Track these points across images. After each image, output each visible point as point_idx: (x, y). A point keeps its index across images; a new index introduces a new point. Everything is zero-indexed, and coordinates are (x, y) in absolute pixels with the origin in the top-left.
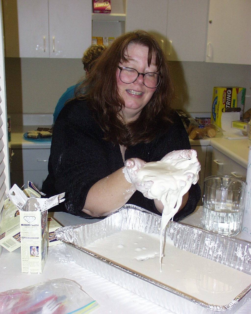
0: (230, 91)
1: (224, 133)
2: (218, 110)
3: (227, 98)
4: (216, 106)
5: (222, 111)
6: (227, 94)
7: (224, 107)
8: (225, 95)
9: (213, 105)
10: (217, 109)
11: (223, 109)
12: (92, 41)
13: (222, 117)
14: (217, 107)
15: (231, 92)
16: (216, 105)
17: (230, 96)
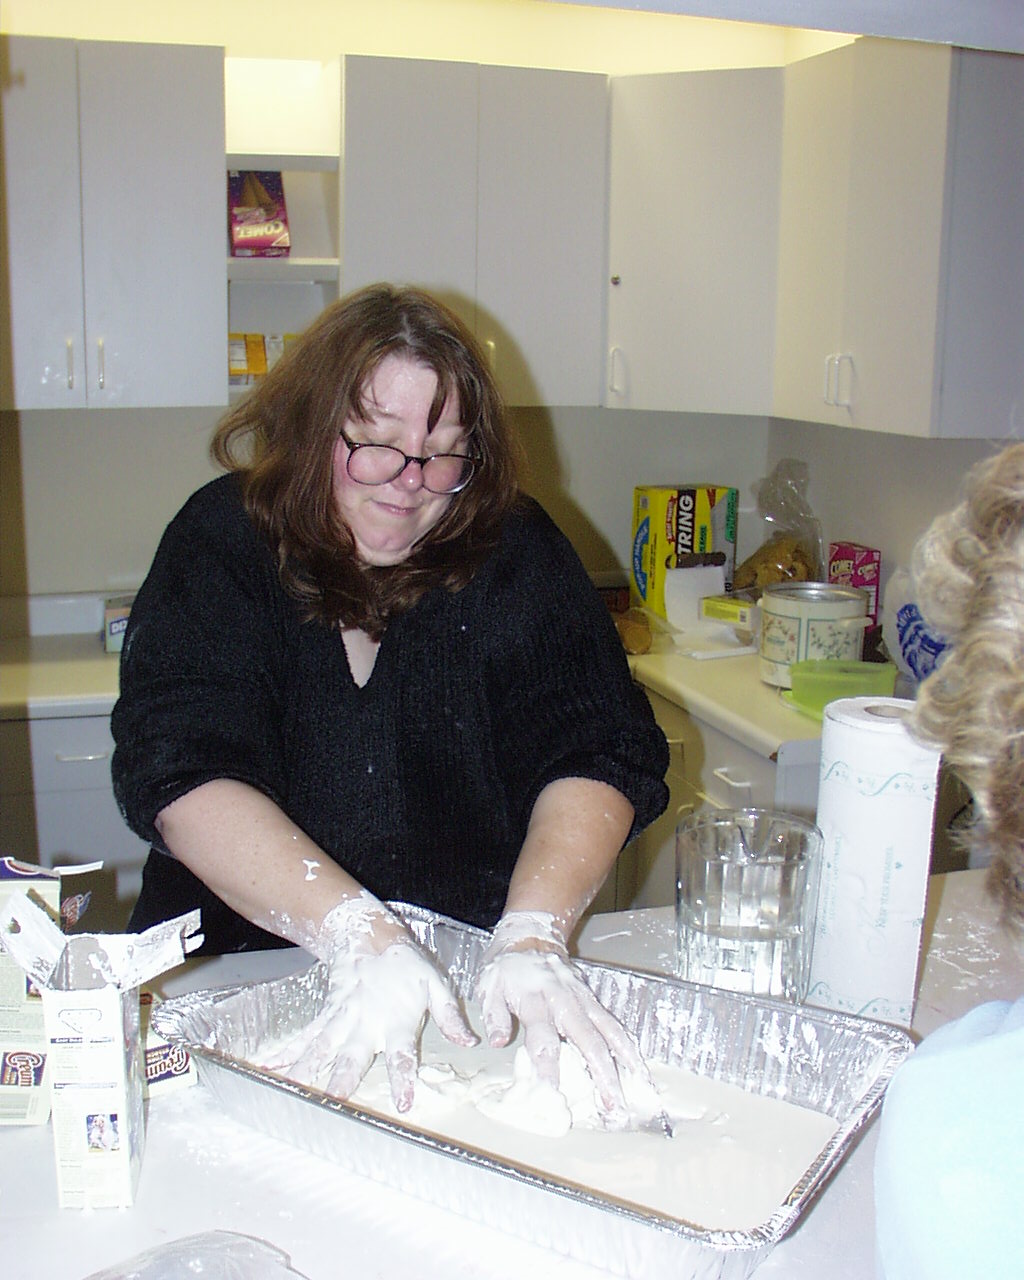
0: (688, 499)
1: (676, 638)
2: (653, 561)
3: (682, 521)
4: (647, 548)
5: (668, 566)
6: (679, 509)
7: (674, 549)
8: (675, 514)
9: (635, 548)
10: (649, 560)
11: (668, 559)
12: (229, 348)
13: (666, 585)
14: (650, 551)
15: (691, 501)
16: (645, 546)
17: (690, 516)
